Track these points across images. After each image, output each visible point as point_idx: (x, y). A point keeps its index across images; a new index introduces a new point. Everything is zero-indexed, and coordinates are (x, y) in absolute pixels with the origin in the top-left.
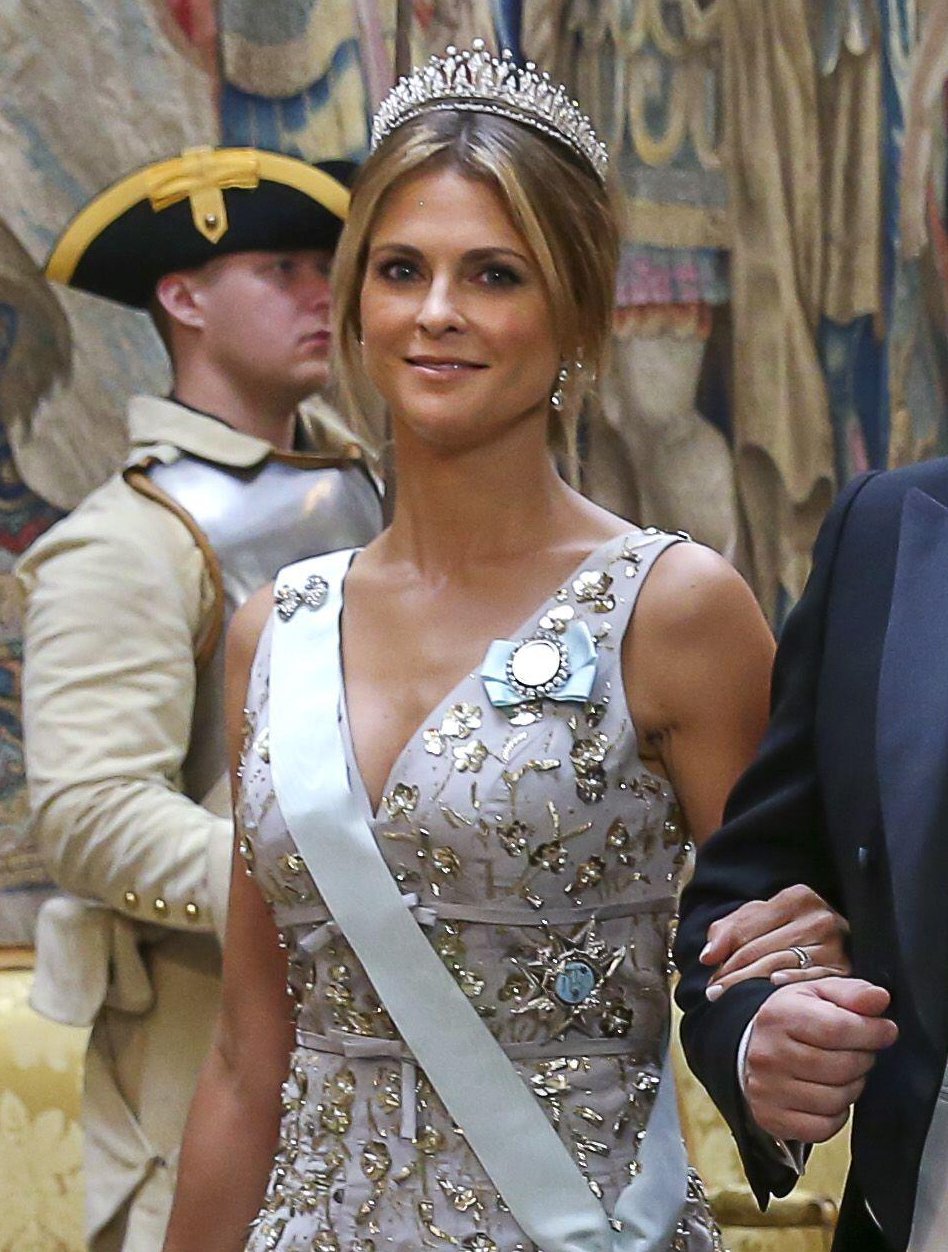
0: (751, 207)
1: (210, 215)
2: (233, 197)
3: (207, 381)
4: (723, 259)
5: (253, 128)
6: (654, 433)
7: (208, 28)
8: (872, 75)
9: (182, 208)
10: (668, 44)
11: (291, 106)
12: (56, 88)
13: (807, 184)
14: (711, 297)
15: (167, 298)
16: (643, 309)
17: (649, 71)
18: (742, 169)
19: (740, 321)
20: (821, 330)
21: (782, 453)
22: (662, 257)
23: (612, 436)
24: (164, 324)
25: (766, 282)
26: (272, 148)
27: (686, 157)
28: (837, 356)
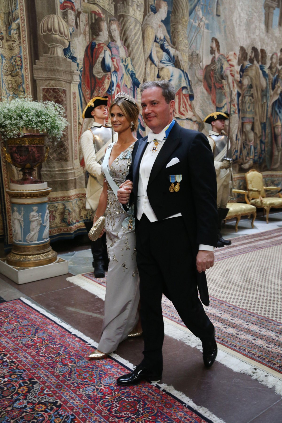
0: (256, 114)
1: (216, 117)
2: (217, 116)
3: (215, 129)
4: (253, 118)
5: (218, 110)
6: (248, 132)
7: (215, 103)
8: (266, 104)
9: (213, 117)
10: (250, 102)
11: (221, 108)
12: (204, 107)
13: (260, 112)
14: (253, 121)
15: (212, 123)
16: (247, 122)
17: (249, 104)
18: (255, 112)
19: (255, 123)
20: (261, 123)
21: (258, 133)
22: (249, 118)
23: (244, 132)
24: (212, 125)
25: (257, 120)
26: (220, 111)
27: (251, 111)
28: (262, 125)
